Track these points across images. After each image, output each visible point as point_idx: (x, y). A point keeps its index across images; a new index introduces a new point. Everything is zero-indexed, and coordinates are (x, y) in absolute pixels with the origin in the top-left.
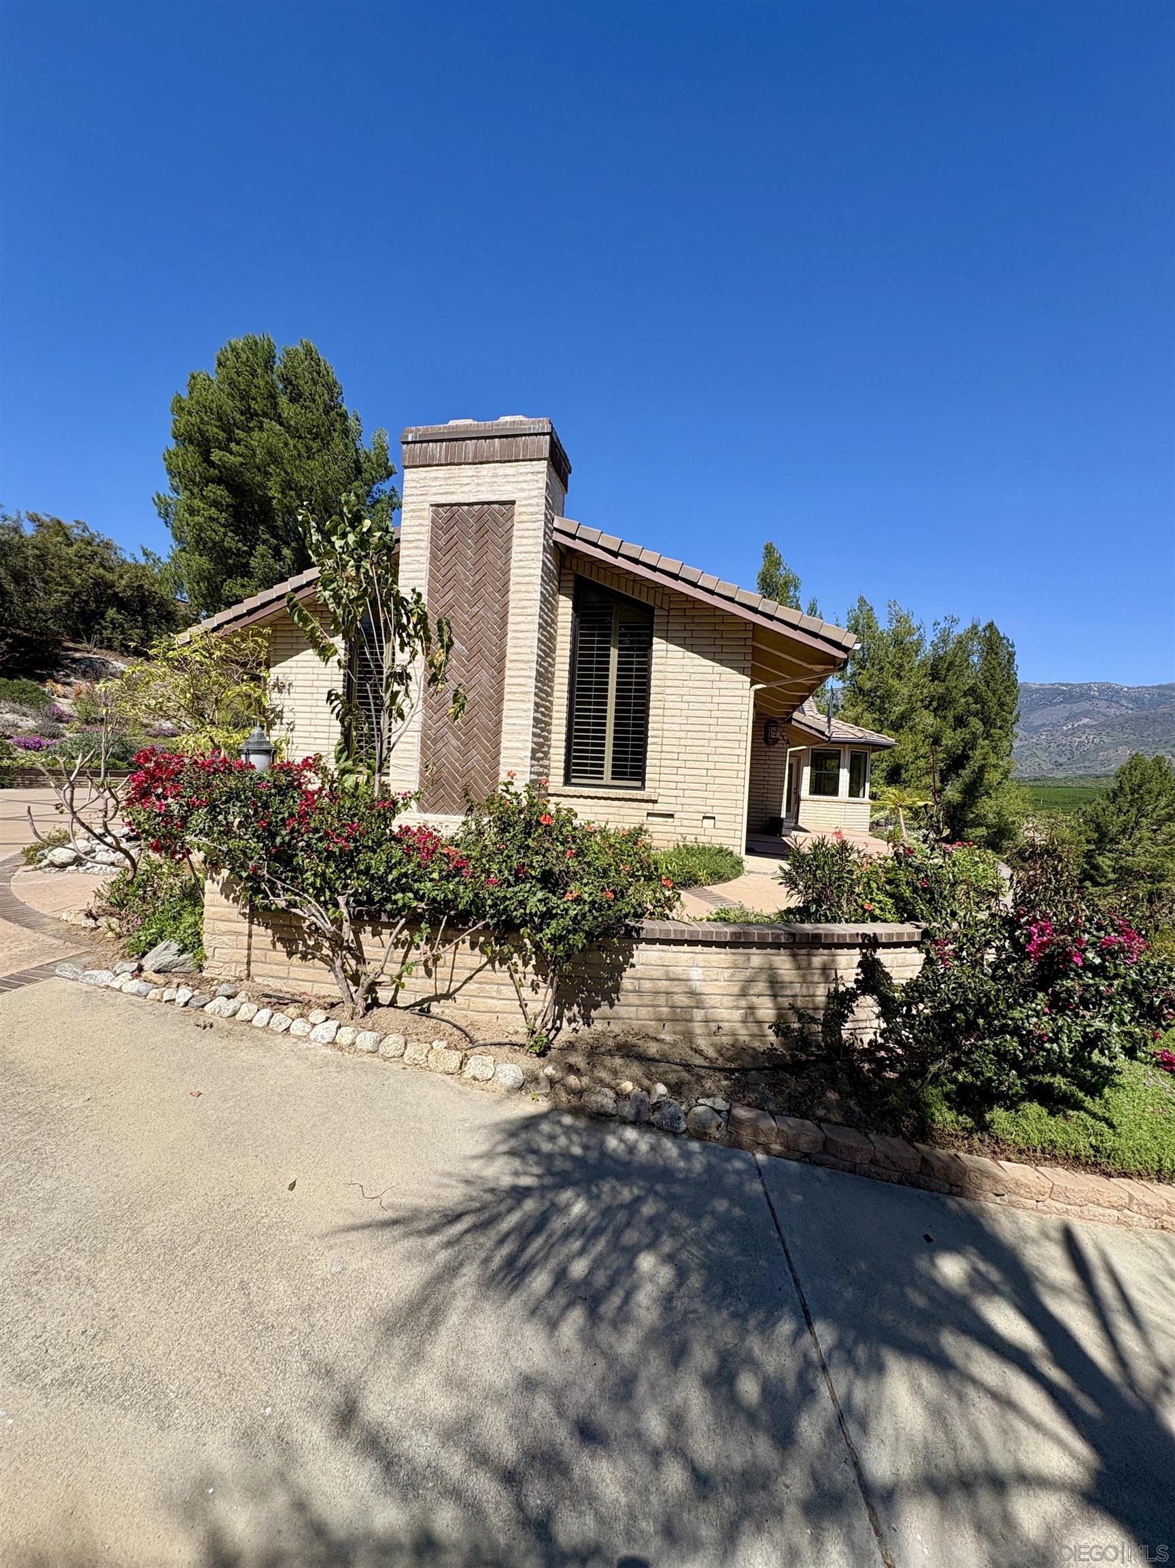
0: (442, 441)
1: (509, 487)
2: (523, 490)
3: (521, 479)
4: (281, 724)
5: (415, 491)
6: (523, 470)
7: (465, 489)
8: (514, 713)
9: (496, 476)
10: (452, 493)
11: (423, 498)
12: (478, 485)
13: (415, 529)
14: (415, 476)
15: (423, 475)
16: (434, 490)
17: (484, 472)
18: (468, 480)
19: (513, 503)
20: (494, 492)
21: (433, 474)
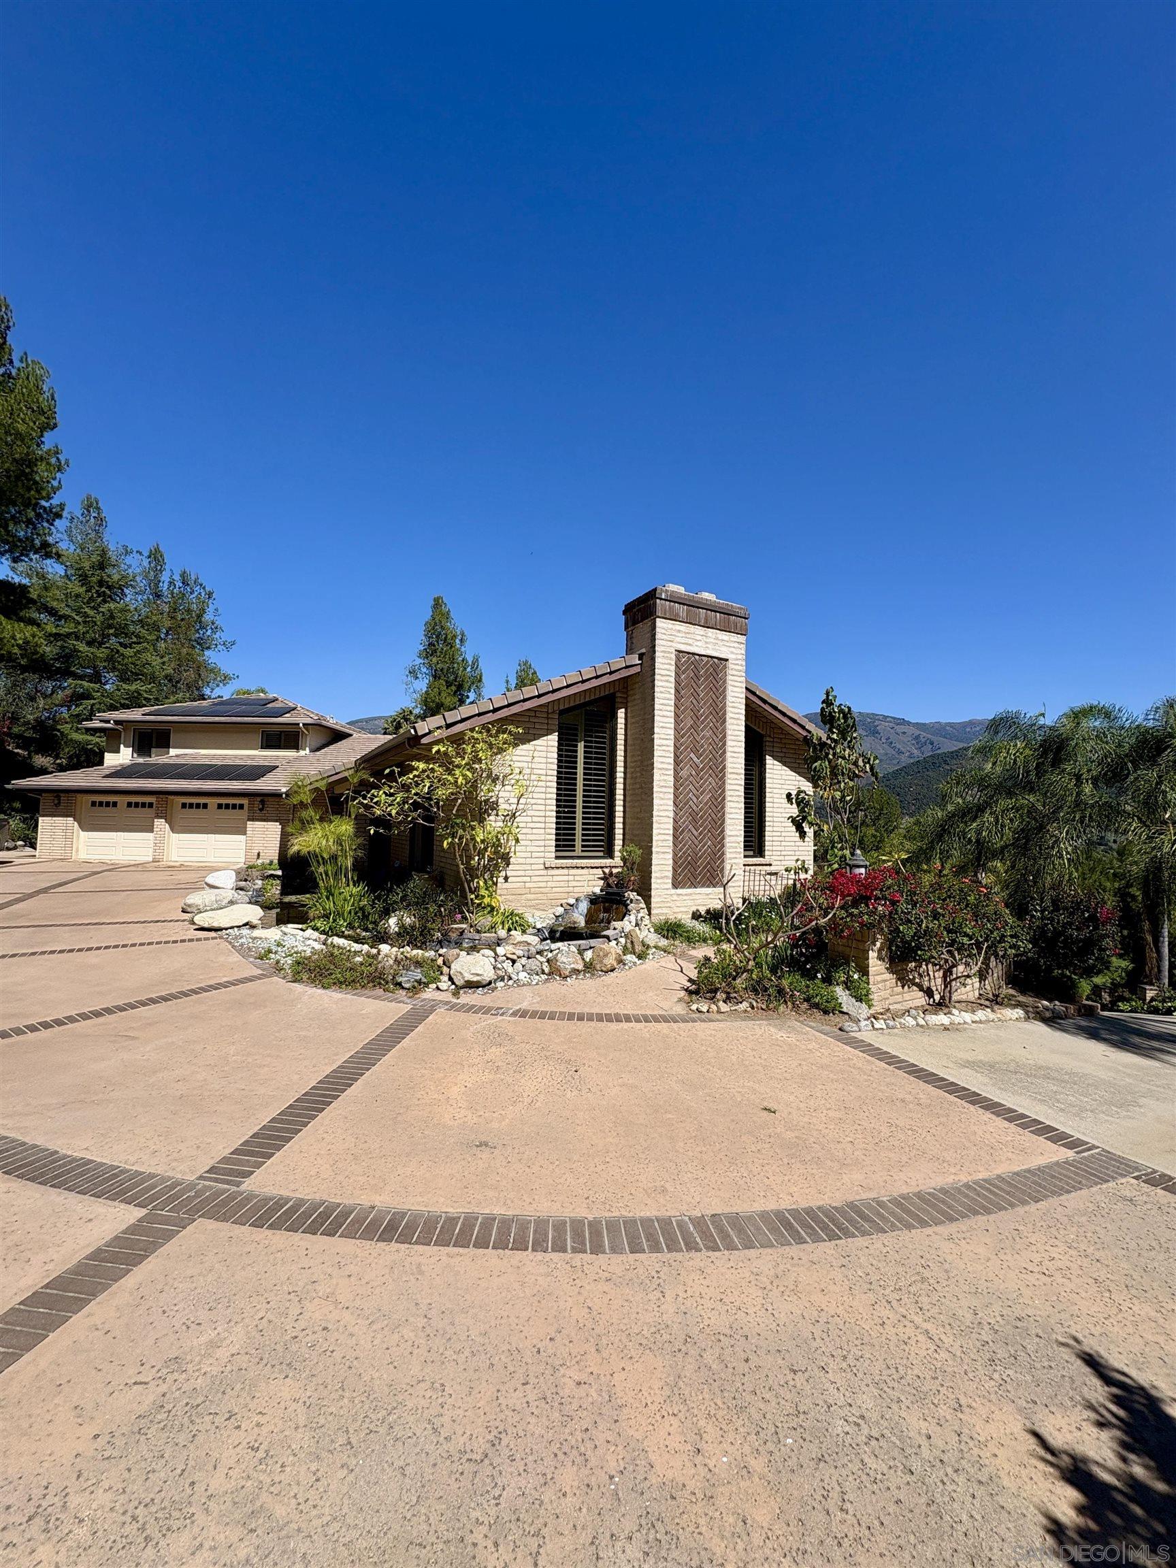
0: (684, 604)
1: (724, 649)
2: (732, 653)
3: (732, 645)
4: (497, 815)
5: (664, 637)
6: (732, 639)
7: (698, 643)
8: (733, 811)
9: (717, 639)
10: (690, 645)
11: (670, 644)
12: (706, 643)
13: (666, 666)
14: (665, 625)
15: (670, 626)
16: (678, 639)
17: (710, 634)
18: (699, 638)
19: (727, 660)
20: (716, 650)
21: (678, 628)
